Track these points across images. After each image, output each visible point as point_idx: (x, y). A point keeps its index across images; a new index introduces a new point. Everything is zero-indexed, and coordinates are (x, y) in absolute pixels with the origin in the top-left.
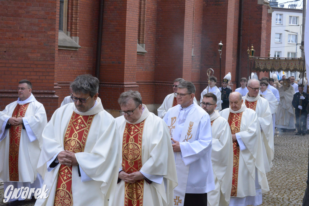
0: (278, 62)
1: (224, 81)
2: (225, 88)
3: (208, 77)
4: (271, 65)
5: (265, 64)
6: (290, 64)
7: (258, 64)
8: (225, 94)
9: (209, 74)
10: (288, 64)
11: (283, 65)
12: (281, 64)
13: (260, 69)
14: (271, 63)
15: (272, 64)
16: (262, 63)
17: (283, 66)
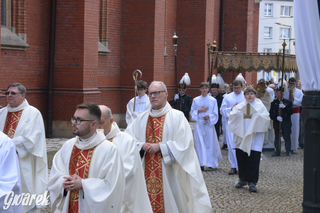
0: (249, 59)
1: (180, 88)
2: (183, 95)
3: (134, 81)
4: (239, 62)
5: (231, 61)
6: (264, 61)
7: (222, 61)
8: (183, 102)
9: (135, 77)
10: (262, 61)
11: (254, 62)
12: (252, 61)
13: (224, 68)
14: (239, 60)
15: (241, 61)
16: (226, 60)
17: (254, 64)
